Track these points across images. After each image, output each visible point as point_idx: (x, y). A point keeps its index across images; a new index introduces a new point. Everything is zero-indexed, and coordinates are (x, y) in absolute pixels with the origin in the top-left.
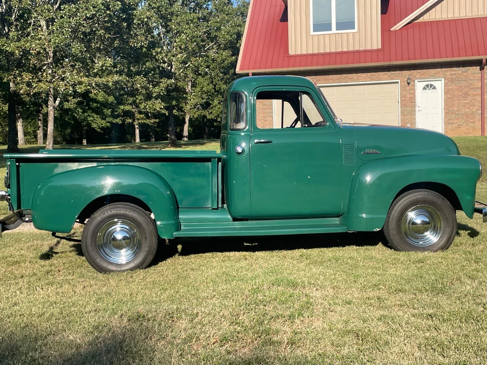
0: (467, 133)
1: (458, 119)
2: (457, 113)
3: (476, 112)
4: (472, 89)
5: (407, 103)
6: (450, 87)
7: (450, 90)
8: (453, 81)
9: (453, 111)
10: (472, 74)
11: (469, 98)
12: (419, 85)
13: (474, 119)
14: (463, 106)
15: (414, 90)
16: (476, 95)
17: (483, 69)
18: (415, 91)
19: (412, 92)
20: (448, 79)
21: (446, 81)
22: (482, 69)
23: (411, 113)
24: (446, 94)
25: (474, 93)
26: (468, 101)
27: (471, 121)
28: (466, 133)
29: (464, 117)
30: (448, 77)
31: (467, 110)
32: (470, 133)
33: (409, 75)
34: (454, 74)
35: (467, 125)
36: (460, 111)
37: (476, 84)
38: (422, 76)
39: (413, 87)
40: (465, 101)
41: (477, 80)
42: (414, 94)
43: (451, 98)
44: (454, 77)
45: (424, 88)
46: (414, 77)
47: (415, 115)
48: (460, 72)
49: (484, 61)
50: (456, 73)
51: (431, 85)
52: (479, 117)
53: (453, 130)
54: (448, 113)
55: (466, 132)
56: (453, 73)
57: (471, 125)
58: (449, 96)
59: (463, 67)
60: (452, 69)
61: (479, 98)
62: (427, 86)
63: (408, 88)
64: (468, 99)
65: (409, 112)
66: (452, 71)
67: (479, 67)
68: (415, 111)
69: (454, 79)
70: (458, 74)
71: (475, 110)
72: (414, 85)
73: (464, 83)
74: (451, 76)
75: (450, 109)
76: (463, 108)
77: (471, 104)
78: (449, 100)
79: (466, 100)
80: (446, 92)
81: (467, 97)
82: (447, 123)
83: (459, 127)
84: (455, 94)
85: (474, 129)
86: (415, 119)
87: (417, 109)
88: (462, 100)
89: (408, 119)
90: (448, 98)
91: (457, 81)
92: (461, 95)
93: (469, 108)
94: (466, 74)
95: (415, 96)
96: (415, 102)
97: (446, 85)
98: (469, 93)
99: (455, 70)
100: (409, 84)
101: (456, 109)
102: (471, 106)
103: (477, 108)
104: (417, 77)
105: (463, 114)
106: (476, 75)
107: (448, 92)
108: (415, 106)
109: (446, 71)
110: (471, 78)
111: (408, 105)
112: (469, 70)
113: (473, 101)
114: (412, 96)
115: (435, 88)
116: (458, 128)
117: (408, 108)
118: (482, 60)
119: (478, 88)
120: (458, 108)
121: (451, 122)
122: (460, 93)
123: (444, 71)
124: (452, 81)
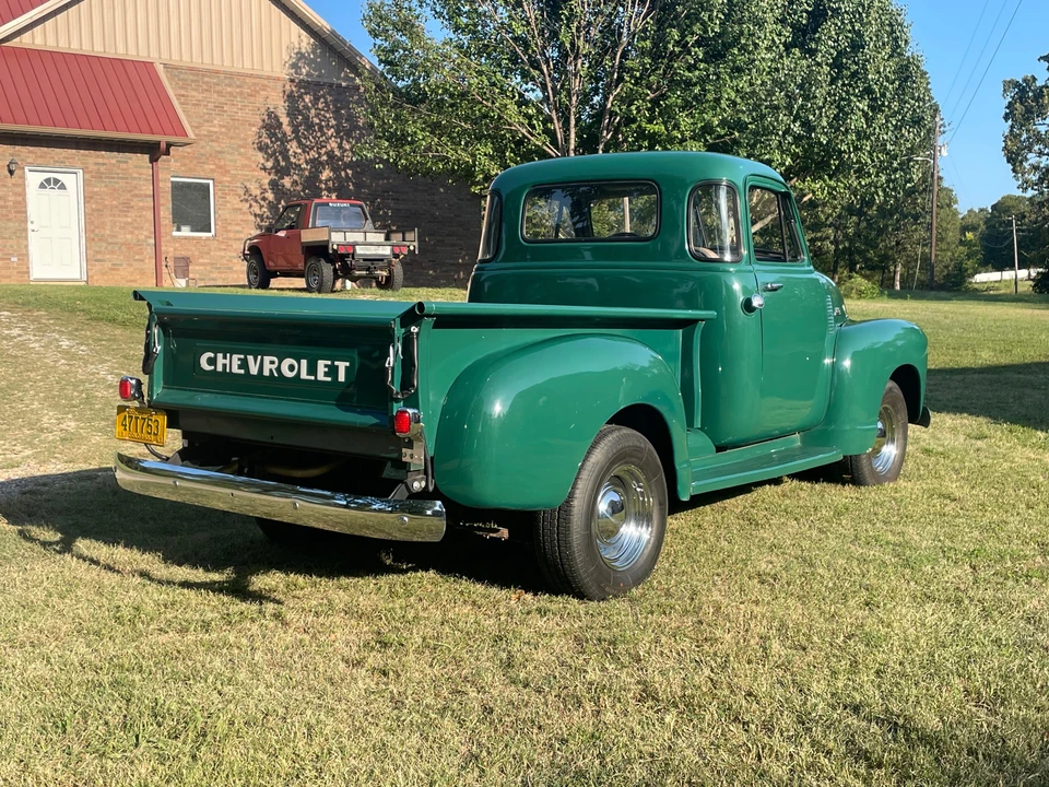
0: (132, 281)
1: (113, 252)
2: (110, 240)
3: (145, 241)
4: (136, 196)
5: (10, 212)
6: (95, 189)
7: (96, 193)
8: (101, 177)
9: (103, 235)
10: (136, 167)
11: (132, 214)
12: (33, 179)
13: (142, 254)
14: (121, 228)
15: (23, 186)
16: (143, 208)
17: (156, 160)
18: (24, 189)
19: (19, 190)
20: (91, 172)
21: (87, 176)
22: (153, 160)
23: (18, 234)
24: (89, 202)
25: (141, 204)
26: (129, 220)
27: (137, 257)
28: (127, 281)
29: (123, 248)
30: (92, 167)
31: (129, 236)
32: (135, 281)
33: (12, 155)
34: (103, 164)
35: (131, 265)
36: (115, 237)
37: (144, 188)
38: (40, 161)
39: (20, 181)
40: (124, 219)
41: (146, 180)
42: (23, 194)
43: (98, 210)
44: (102, 169)
45: (42, 186)
46: (23, 160)
47: (26, 238)
48: (114, 161)
49: (163, 146)
50: (105, 161)
51: (56, 181)
52: (151, 250)
53: (103, 274)
54: (93, 240)
55: (129, 278)
56: (100, 161)
57: (137, 265)
58: (94, 206)
59: (119, 152)
60: (97, 153)
61: (150, 215)
62: (48, 181)
63: (10, 181)
64: (129, 214)
65: (15, 233)
66: (98, 157)
67: (147, 156)
68: (26, 230)
69: (103, 173)
70: (111, 164)
71: (143, 237)
72: (23, 177)
73: (122, 183)
74: (96, 167)
75: (97, 231)
76: (122, 231)
77: (136, 225)
78: (95, 214)
79: (126, 216)
80: (87, 199)
81: (128, 212)
82: (92, 258)
83: (115, 268)
84: (106, 203)
85: (142, 272)
86: (27, 246)
87: (30, 226)
88: (120, 216)
89: (12, 246)
90: (93, 210)
91: (106, 178)
92: (116, 207)
93: (132, 233)
94: (124, 166)
95: (24, 200)
96: (26, 212)
97: (86, 183)
98: (132, 204)
99: (103, 157)
100: (11, 172)
101: (108, 232)
102: (136, 228)
103: (145, 233)
104: (29, 160)
105: (122, 244)
106: (144, 171)
107: (91, 198)
108: (26, 221)
109: (87, 156)
110: (135, 175)
111: (10, 216)
112: (131, 159)
113: (138, 219)
114: (20, 199)
115: (63, 187)
116: (113, 269)
117: (11, 224)
118: (158, 144)
119: (146, 196)
120: (112, 231)
121: (99, 257)
122: (114, 202)
123: (83, 155)
124: (99, 176)
